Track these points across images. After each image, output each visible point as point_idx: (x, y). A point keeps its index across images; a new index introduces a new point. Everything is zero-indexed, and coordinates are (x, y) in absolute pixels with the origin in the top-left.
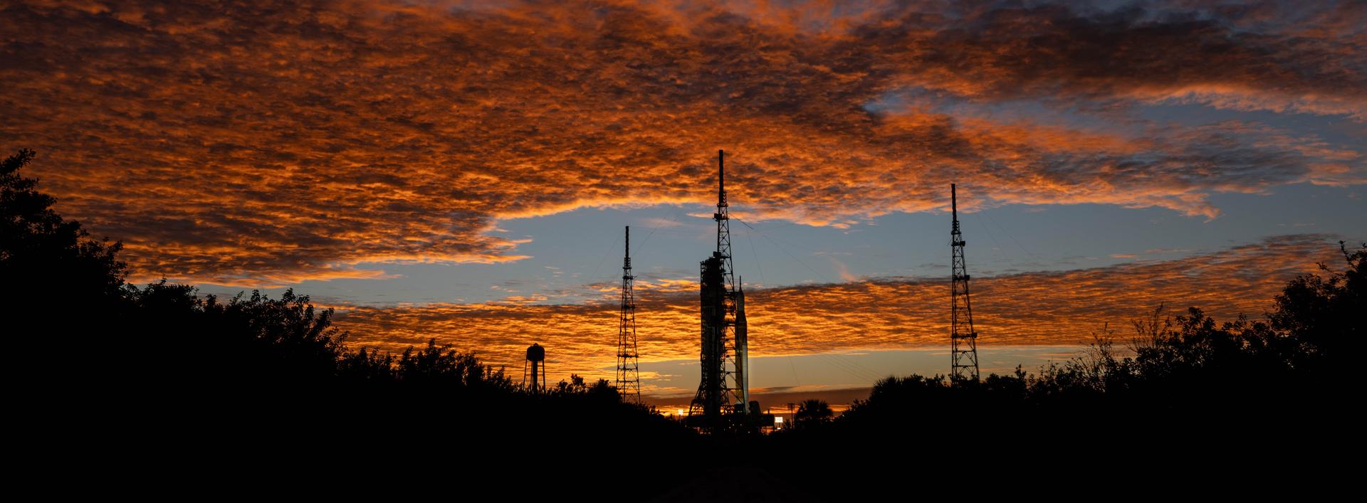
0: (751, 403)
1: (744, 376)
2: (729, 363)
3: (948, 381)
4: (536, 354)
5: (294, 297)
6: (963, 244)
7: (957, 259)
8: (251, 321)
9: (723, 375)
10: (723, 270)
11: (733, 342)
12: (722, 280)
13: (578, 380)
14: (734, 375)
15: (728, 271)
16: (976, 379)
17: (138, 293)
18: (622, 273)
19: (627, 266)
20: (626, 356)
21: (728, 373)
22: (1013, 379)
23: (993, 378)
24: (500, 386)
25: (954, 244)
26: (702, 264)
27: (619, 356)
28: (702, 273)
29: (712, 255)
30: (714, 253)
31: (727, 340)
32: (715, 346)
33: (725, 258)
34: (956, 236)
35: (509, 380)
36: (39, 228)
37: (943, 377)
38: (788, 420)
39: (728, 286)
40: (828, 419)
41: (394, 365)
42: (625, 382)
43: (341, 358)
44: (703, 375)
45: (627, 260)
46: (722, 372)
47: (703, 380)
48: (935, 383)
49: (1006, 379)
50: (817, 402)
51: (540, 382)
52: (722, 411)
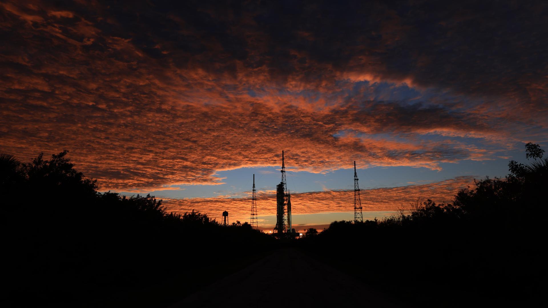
0: (292, 229)
1: (290, 221)
2: (285, 217)
3: (353, 222)
4: (225, 214)
5: (150, 196)
6: (358, 180)
7: (356, 184)
8: (137, 204)
9: (283, 220)
10: (284, 188)
11: (287, 210)
12: (283, 191)
13: (239, 222)
14: (287, 220)
15: (285, 188)
16: (362, 222)
17: (101, 195)
18: (252, 189)
19: (254, 187)
20: (253, 215)
21: (285, 220)
22: (374, 222)
23: (367, 221)
24: (214, 224)
25: (355, 180)
26: (277, 186)
27: (251, 215)
28: (277, 189)
29: (280, 183)
30: (281, 182)
31: (285, 210)
32: (281, 212)
33: (284, 184)
34: (356, 177)
35: (217, 222)
36: (70, 175)
37: (352, 221)
38: (304, 234)
39: (285, 192)
40: (316, 234)
41: (181, 218)
42: (253, 222)
43: (165, 215)
44: (277, 220)
45: (254, 185)
46: (283, 219)
47: (277, 222)
48: (349, 223)
49: (371, 221)
50: (313, 229)
51: (227, 223)
52: (283, 232)
